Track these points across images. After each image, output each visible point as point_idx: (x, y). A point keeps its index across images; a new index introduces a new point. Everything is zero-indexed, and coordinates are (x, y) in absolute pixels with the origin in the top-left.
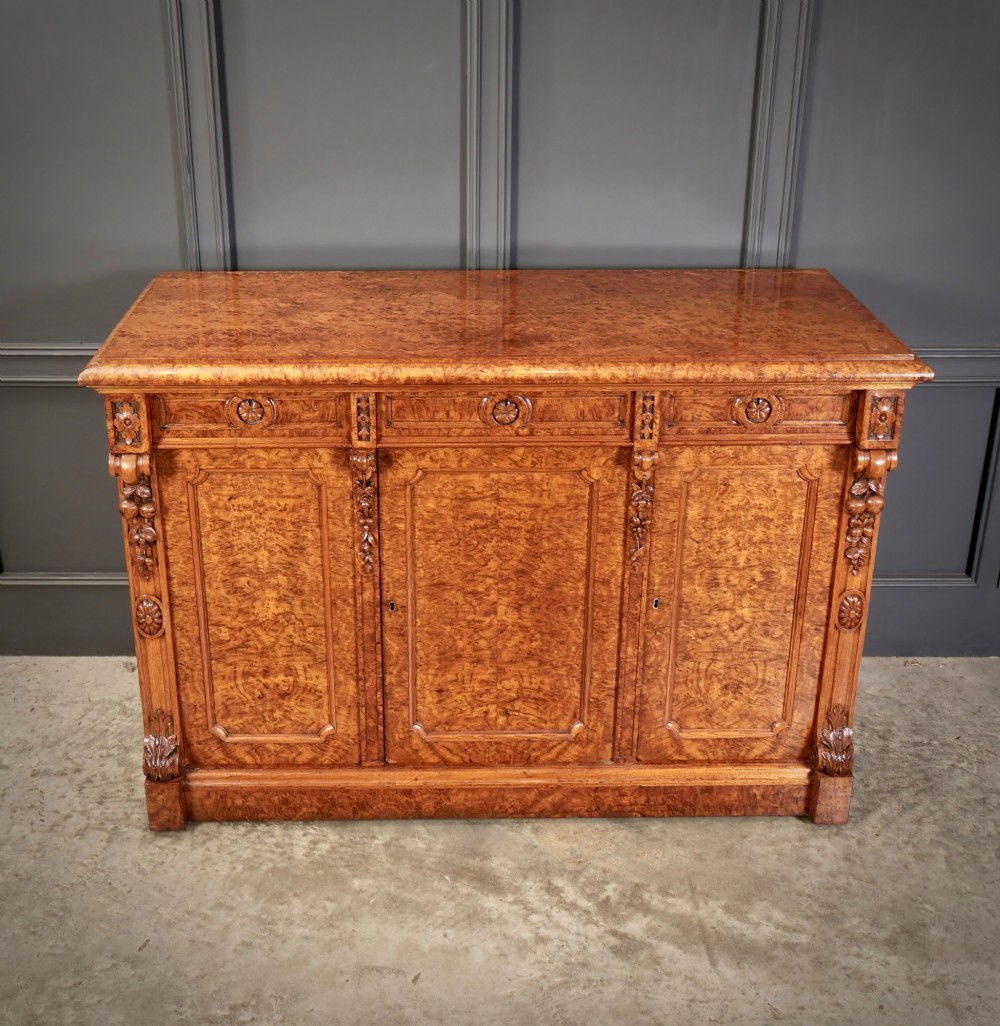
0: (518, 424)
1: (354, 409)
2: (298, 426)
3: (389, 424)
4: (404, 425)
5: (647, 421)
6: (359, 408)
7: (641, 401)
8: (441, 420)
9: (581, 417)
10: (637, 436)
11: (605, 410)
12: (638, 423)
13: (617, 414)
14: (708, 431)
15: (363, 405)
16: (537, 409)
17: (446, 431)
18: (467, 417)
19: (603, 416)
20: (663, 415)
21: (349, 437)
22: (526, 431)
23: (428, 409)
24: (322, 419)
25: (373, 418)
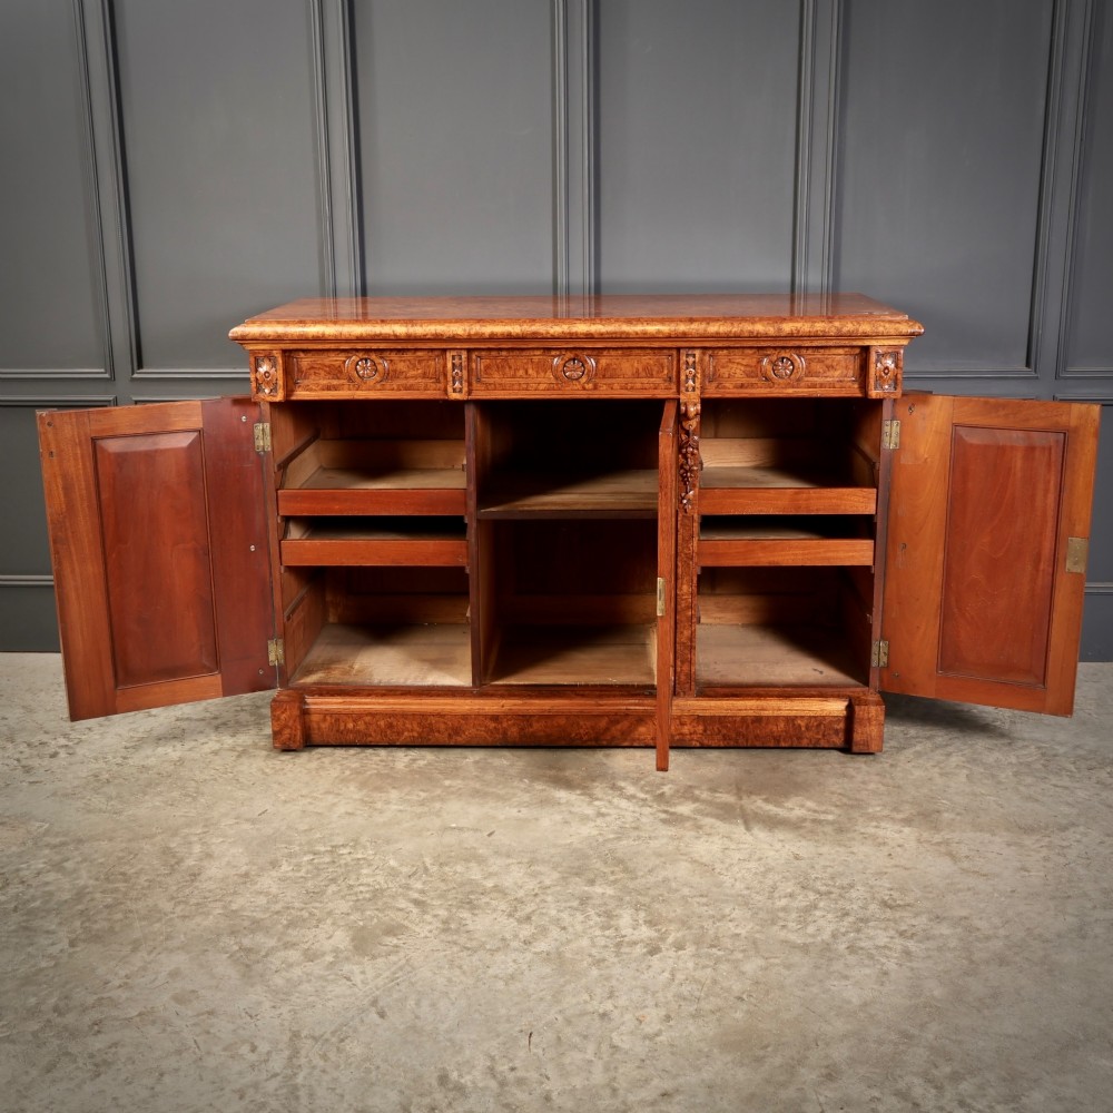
0: (584, 380)
1: (449, 365)
2: (404, 382)
3: (479, 380)
4: (491, 381)
5: (690, 376)
6: (453, 364)
7: (684, 358)
8: (521, 377)
9: (637, 375)
10: (683, 389)
11: (656, 369)
12: (683, 377)
13: (666, 372)
14: (742, 386)
15: (457, 361)
16: (600, 367)
17: (525, 386)
18: (543, 374)
19: (654, 373)
20: (703, 371)
21: (446, 390)
22: (590, 386)
23: (510, 368)
24: (424, 376)
25: (465, 373)
